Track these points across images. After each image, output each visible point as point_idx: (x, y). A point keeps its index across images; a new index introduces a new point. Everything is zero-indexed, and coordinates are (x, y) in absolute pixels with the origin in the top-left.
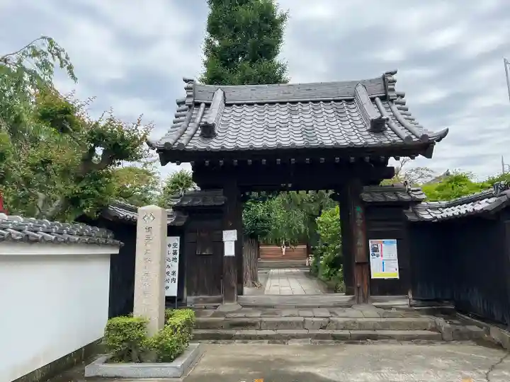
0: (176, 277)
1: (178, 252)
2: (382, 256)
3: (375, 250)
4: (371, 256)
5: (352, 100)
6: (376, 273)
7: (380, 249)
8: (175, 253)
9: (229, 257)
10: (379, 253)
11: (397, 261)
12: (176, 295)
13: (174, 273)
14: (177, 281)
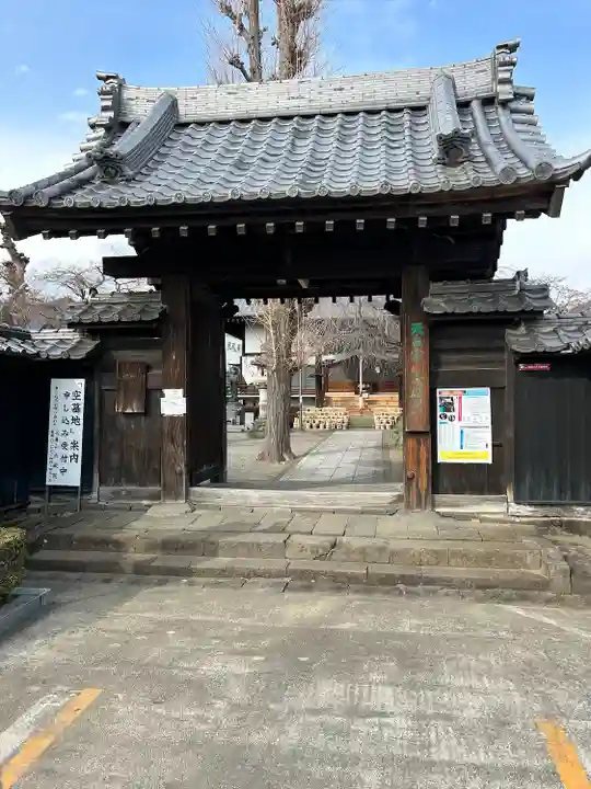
0: (79, 452)
1: (82, 407)
2: (460, 419)
3: (448, 407)
4: (438, 419)
5: (423, 108)
6: (448, 452)
7: (456, 405)
8: (76, 409)
9: (172, 418)
10: (456, 414)
11: (490, 429)
12: (78, 484)
13: (75, 445)
14: (80, 459)
